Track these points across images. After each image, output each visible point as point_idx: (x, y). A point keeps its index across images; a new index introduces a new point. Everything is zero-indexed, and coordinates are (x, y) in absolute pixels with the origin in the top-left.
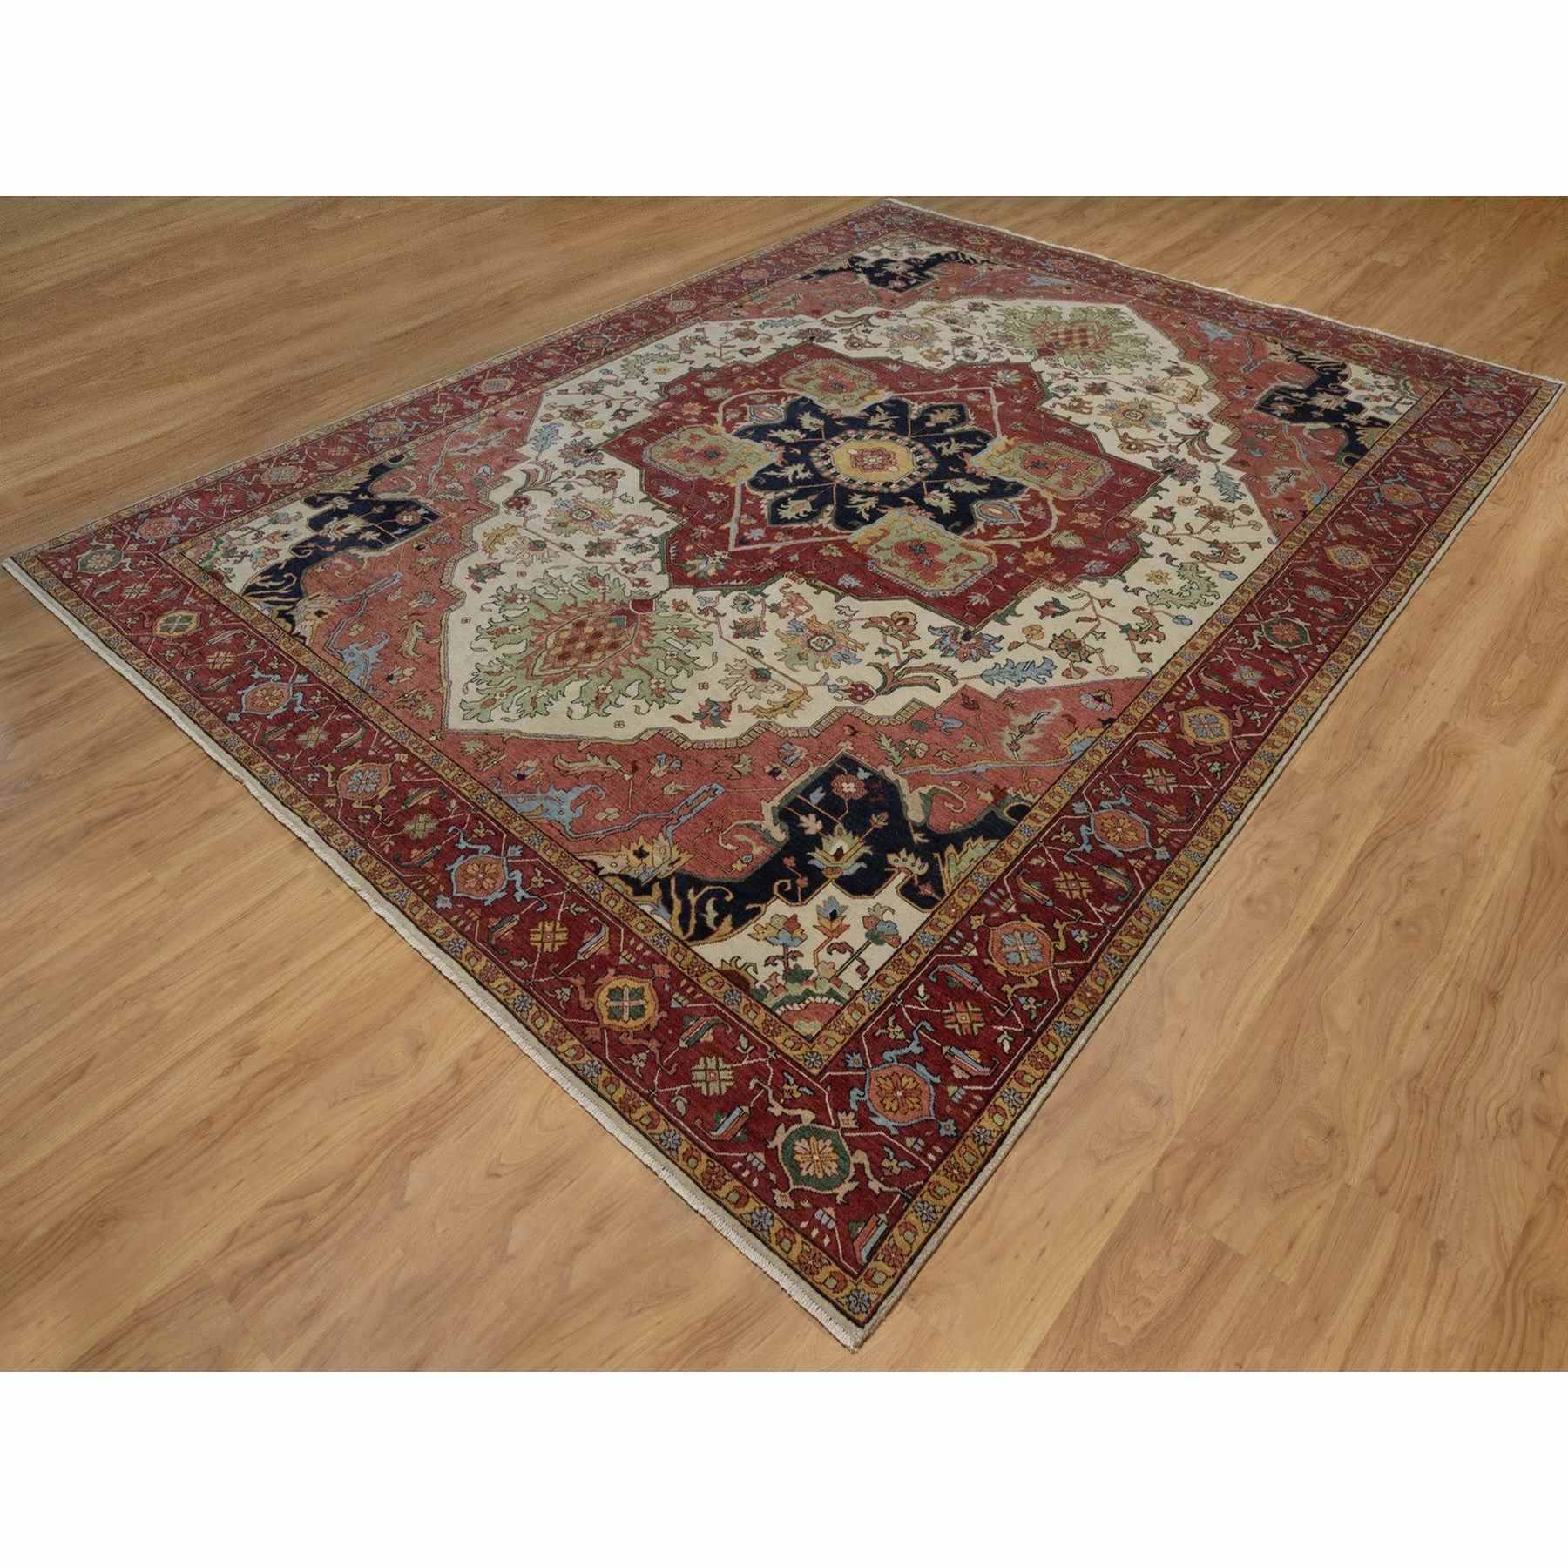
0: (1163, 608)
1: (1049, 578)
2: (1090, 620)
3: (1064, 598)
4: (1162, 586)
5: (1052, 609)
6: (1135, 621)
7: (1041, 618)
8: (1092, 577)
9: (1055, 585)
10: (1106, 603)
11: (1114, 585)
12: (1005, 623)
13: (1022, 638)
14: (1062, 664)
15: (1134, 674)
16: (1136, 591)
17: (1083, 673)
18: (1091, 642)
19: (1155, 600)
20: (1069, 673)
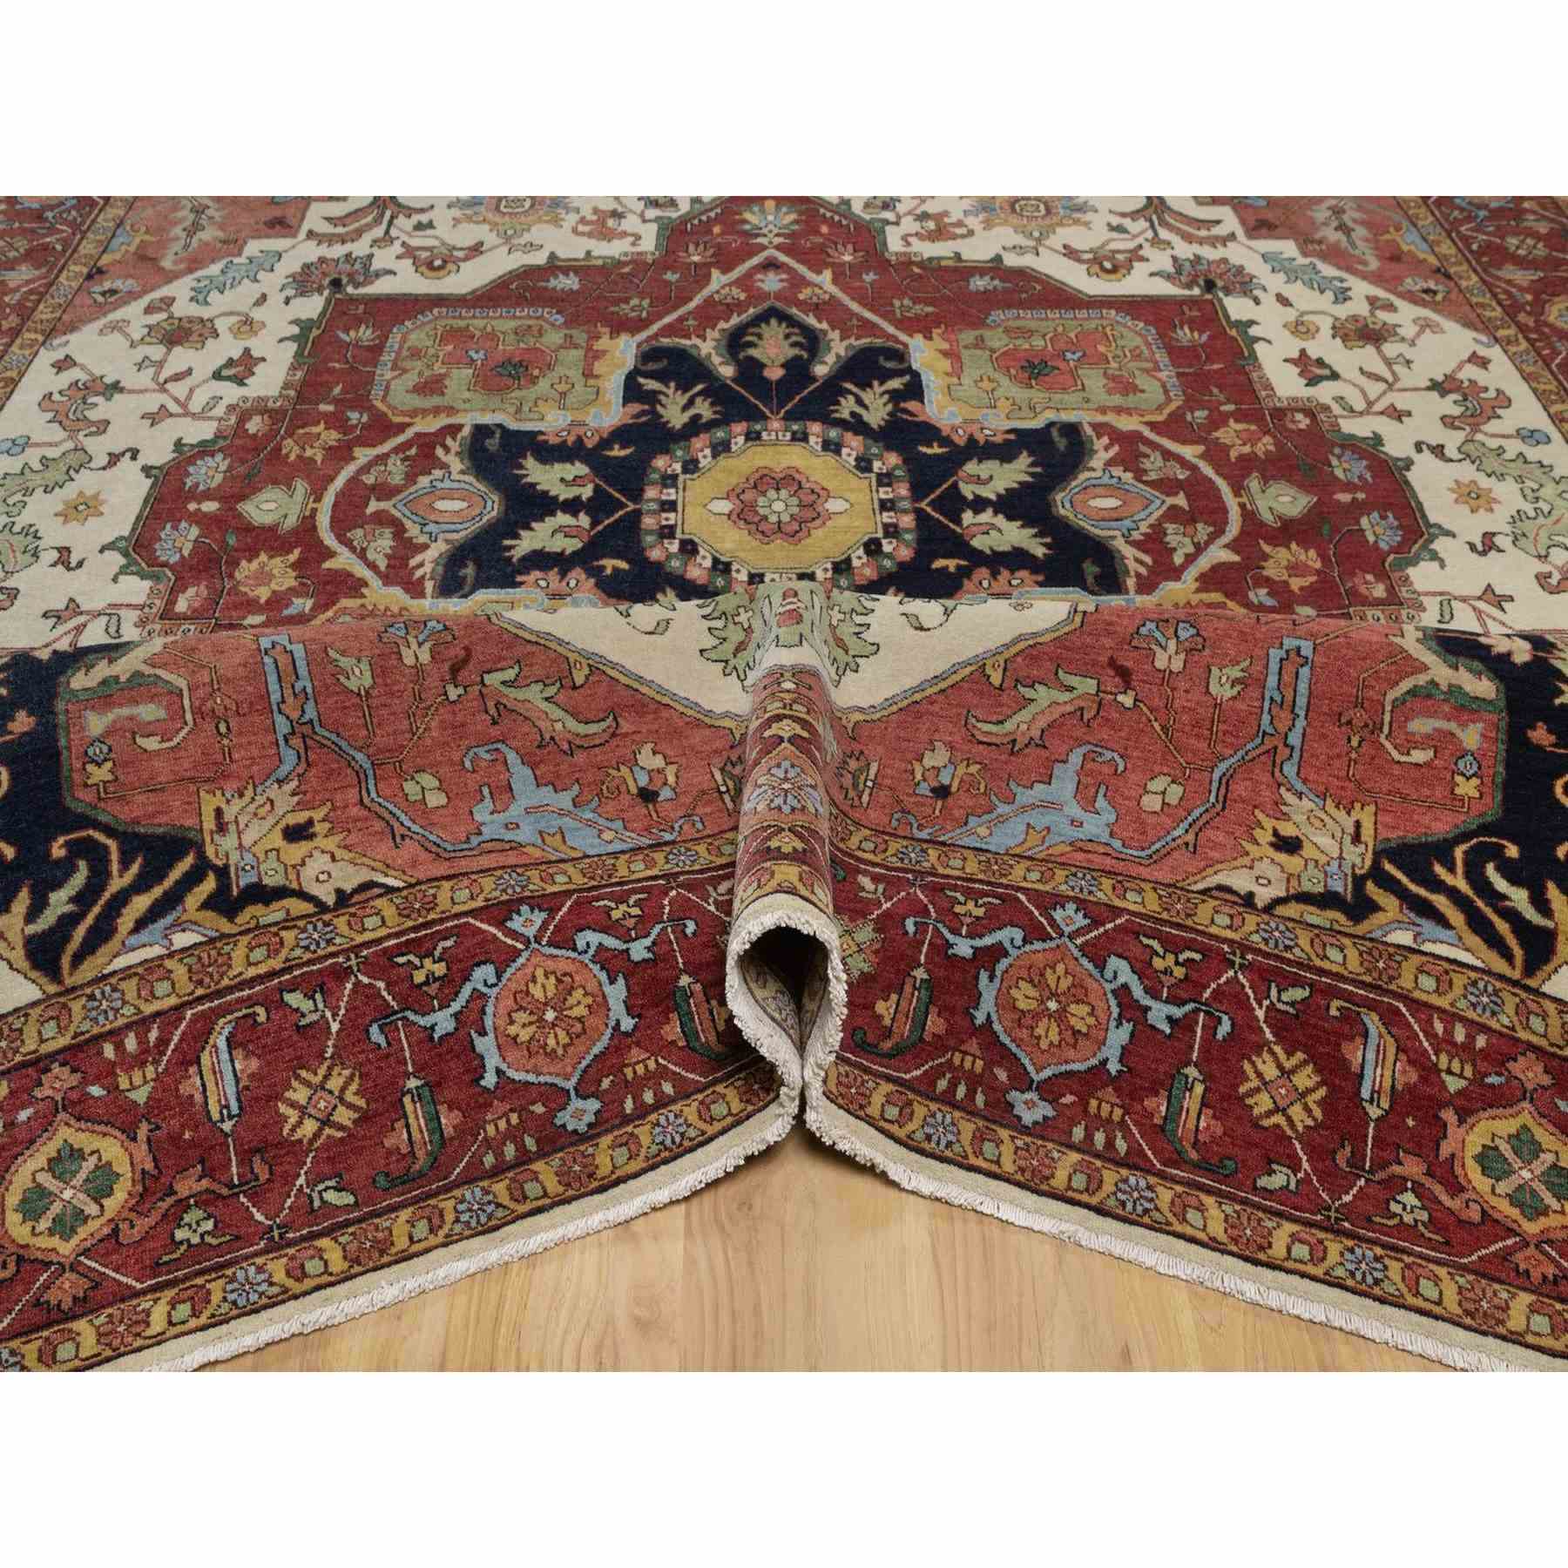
0: (52, 453)
1: (275, 415)
2: (177, 377)
3: (231, 393)
4: (70, 492)
5: (241, 368)
6: (101, 409)
7: (247, 351)
8: (204, 449)
9: (259, 407)
10: (154, 418)
11: (159, 452)
12: (296, 322)
13: (257, 314)
14: (182, 308)
15: (73, 338)
16: (114, 459)
17: (149, 310)
18: (157, 352)
19: (73, 460)
20: (169, 302)
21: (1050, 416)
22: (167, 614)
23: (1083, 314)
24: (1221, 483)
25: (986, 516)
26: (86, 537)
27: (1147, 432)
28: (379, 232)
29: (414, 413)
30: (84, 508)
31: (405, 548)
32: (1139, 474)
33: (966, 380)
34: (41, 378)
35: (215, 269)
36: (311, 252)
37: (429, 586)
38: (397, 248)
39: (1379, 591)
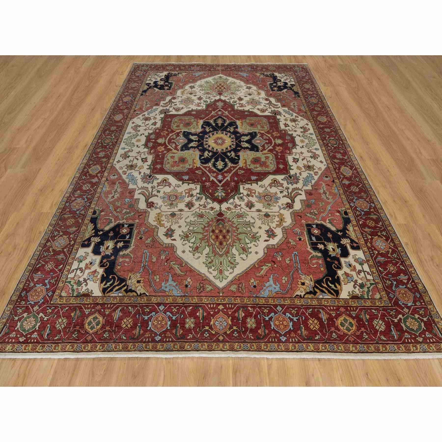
0: (134, 134)
1: (160, 130)
2: (147, 125)
3: (154, 127)
4: (137, 139)
5: (155, 124)
6: (139, 129)
7: (155, 121)
8: (152, 134)
9: (158, 129)
10: (145, 130)
11: (147, 134)
12: (161, 118)
13: (156, 117)
14: (147, 116)
15: (134, 119)
16: (141, 135)
17: (142, 116)
18: (144, 121)
19: (137, 135)
20: (145, 115)
21: (253, 131)
22: (150, 153)
23: (259, 118)
24: (272, 139)
25: (244, 143)
26: (140, 144)
27: (265, 133)
28: (170, 105)
29: (176, 129)
30: (139, 141)
31: (177, 146)
32: (263, 138)
33: (243, 126)
34: (131, 125)
35: (150, 110)
36: (161, 108)
37: (179, 150)
38: (172, 108)
39: (288, 152)
